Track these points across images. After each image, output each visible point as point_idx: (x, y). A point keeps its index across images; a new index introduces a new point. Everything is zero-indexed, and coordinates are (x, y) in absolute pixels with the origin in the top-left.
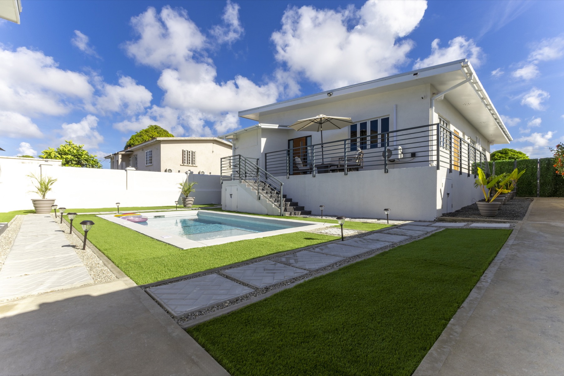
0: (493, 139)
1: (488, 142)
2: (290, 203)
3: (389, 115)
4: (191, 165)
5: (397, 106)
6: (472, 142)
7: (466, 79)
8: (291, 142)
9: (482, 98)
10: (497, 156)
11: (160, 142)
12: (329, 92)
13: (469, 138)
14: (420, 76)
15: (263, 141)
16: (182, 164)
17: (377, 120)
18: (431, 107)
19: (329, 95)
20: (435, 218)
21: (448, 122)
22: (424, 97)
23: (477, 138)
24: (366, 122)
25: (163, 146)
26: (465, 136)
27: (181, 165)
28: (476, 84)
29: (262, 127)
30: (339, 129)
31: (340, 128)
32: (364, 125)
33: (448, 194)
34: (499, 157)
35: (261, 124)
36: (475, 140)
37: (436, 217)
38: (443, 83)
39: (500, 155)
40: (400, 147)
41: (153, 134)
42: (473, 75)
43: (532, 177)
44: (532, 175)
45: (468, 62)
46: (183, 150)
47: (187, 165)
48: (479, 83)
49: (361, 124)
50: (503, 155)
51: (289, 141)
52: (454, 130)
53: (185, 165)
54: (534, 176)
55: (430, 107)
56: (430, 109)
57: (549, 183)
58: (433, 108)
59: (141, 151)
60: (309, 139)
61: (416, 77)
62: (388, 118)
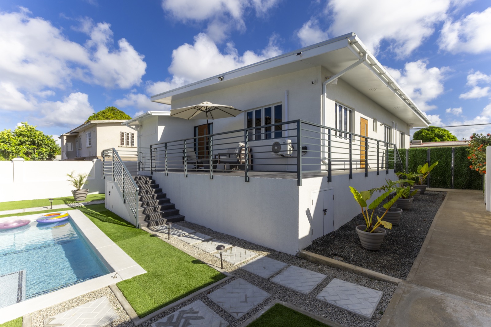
0: (412, 123)
1: (407, 125)
2: (162, 207)
3: (281, 102)
4: (130, 146)
5: (288, 92)
6: (387, 128)
7: (359, 60)
8: (197, 129)
9: (388, 83)
10: (424, 133)
11: (96, 125)
12: (219, 76)
13: (382, 124)
14: (305, 55)
15: (161, 129)
16: (121, 146)
17: (271, 108)
18: (323, 93)
19: (220, 79)
20: (297, 253)
21: (352, 109)
22: (315, 81)
23: (393, 123)
24: (261, 110)
25: (99, 129)
26: (377, 122)
27: (119, 147)
28: (375, 65)
29: (153, 114)
30: (233, 118)
31: (234, 116)
32: (258, 112)
33: (325, 211)
34: (426, 134)
35: (151, 111)
36: (391, 125)
37: (298, 251)
38: (335, 65)
39: (427, 132)
40: (289, 141)
41: (108, 115)
42: (367, 55)
43: (446, 167)
44: (446, 165)
45: (355, 36)
46: (121, 132)
47: (126, 146)
48: (378, 64)
49: (256, 111)
50: (429, 132)
51: (195, 127)
52: (361, 117)
53: (123, 146)
54: (448, 166)
55: (321, 93)
56: (321, 96)
57: (464, 174)
58: (324, 95)
59: (83, 133)
60: (211, 126)
61: (299, 58)
62: (281, 106)
